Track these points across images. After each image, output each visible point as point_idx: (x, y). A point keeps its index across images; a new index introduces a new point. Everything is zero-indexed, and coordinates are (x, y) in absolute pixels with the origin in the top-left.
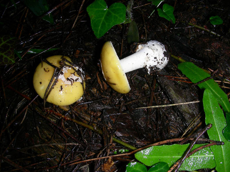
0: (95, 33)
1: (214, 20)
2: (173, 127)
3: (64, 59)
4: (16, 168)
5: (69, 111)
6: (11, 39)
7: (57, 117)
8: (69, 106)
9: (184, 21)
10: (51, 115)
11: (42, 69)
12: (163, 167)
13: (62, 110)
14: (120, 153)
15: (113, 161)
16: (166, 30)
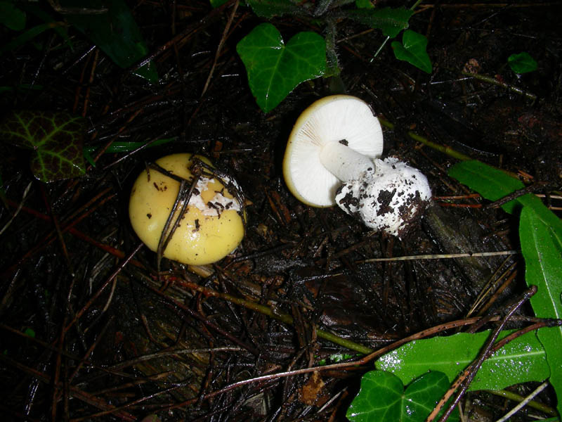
0: (258, 101)
1: (518, 62)
2: (444, 301)
3: (197, 161)
4: (102, 411)
5: (212, 275)
6: (72, 120)
7: (185, 292)
8: (211, 266)
9: (450, 66)
10: (172, 288)
11: (151, 186)
12: (438, 382)
13: (196, 275)
14: (334, 362)
15: (321, 380)
16: (413, 88)
